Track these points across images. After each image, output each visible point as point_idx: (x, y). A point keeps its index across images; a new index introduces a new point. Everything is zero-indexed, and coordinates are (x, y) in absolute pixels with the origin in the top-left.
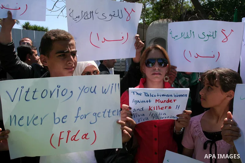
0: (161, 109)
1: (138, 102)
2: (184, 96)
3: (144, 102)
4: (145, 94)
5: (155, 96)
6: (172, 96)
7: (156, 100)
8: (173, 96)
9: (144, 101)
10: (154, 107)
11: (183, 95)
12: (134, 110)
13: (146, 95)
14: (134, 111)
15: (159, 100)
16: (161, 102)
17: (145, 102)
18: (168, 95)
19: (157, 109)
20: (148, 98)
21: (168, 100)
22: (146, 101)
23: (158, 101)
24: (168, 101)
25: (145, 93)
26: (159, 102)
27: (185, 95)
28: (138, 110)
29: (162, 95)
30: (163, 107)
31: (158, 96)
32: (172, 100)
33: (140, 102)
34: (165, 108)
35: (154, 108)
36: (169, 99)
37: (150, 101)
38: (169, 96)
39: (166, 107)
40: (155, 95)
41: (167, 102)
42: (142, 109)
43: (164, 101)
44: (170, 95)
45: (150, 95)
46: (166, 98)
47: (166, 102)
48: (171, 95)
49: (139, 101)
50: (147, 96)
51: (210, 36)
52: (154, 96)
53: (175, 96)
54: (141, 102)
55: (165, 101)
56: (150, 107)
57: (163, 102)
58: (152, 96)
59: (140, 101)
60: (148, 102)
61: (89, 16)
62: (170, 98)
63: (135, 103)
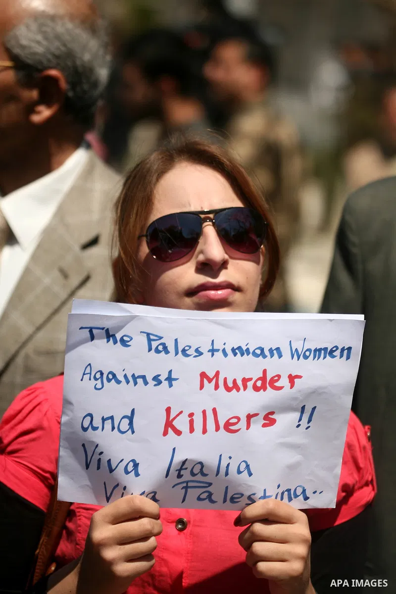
0: (228, 427)
1: (109, 380)
2: (337, 353)
3: (140, 381)
4: (150, 341)
5: (199, 353)
6: (280, 356)
7: (203, 375)
8: (286, 353)
9: (144, 377)
10: (191, 415)
11: (332, 351)
12: (86, 423)
13: (154, 344)
14: (85, 429)
15: (217, 373)
16: (228, 389)
17: (146, 383)
18: (262, 350)
19: (205, 431)
20: (160, 364)
21: (263, 378)
22: (149, 379)
23: (210, 381)
24: (259, 384)
25: (148, 335)
26: (217, 387)
27: (343, 350)
28: (108, 424)
29: (233, 350)
30: (239, 419)
31: (213, 351)
32: (279, 376)
33: (118, 382)
34: (248, 427)
35: (191, 422)
36: (265, 372)
37: (170, 379)
38: (267, 352)
39: (249, 417)
40: (197, 350)
41: (256, 389)
42: (131, 419)
43: (240, 383)
44: (271, 351)
45: (171, 348)
46: (252, 367)
47: (250, 384)
48: (278, 349)
49: (114, 376)
50: (157, 351)
52: (191, 352)
53: (296, 354)
54: (128, 382)
55: (245, 381)
56: (168, 410)
57: (235, 386)
58: (184, 351)
59: (121, 377)
60: (160, 383)
62: (273, 366)
63: (93, 382)
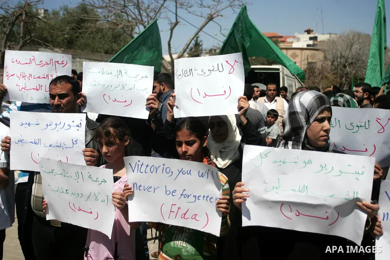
51: (361, 126)
61: (189, 73)
